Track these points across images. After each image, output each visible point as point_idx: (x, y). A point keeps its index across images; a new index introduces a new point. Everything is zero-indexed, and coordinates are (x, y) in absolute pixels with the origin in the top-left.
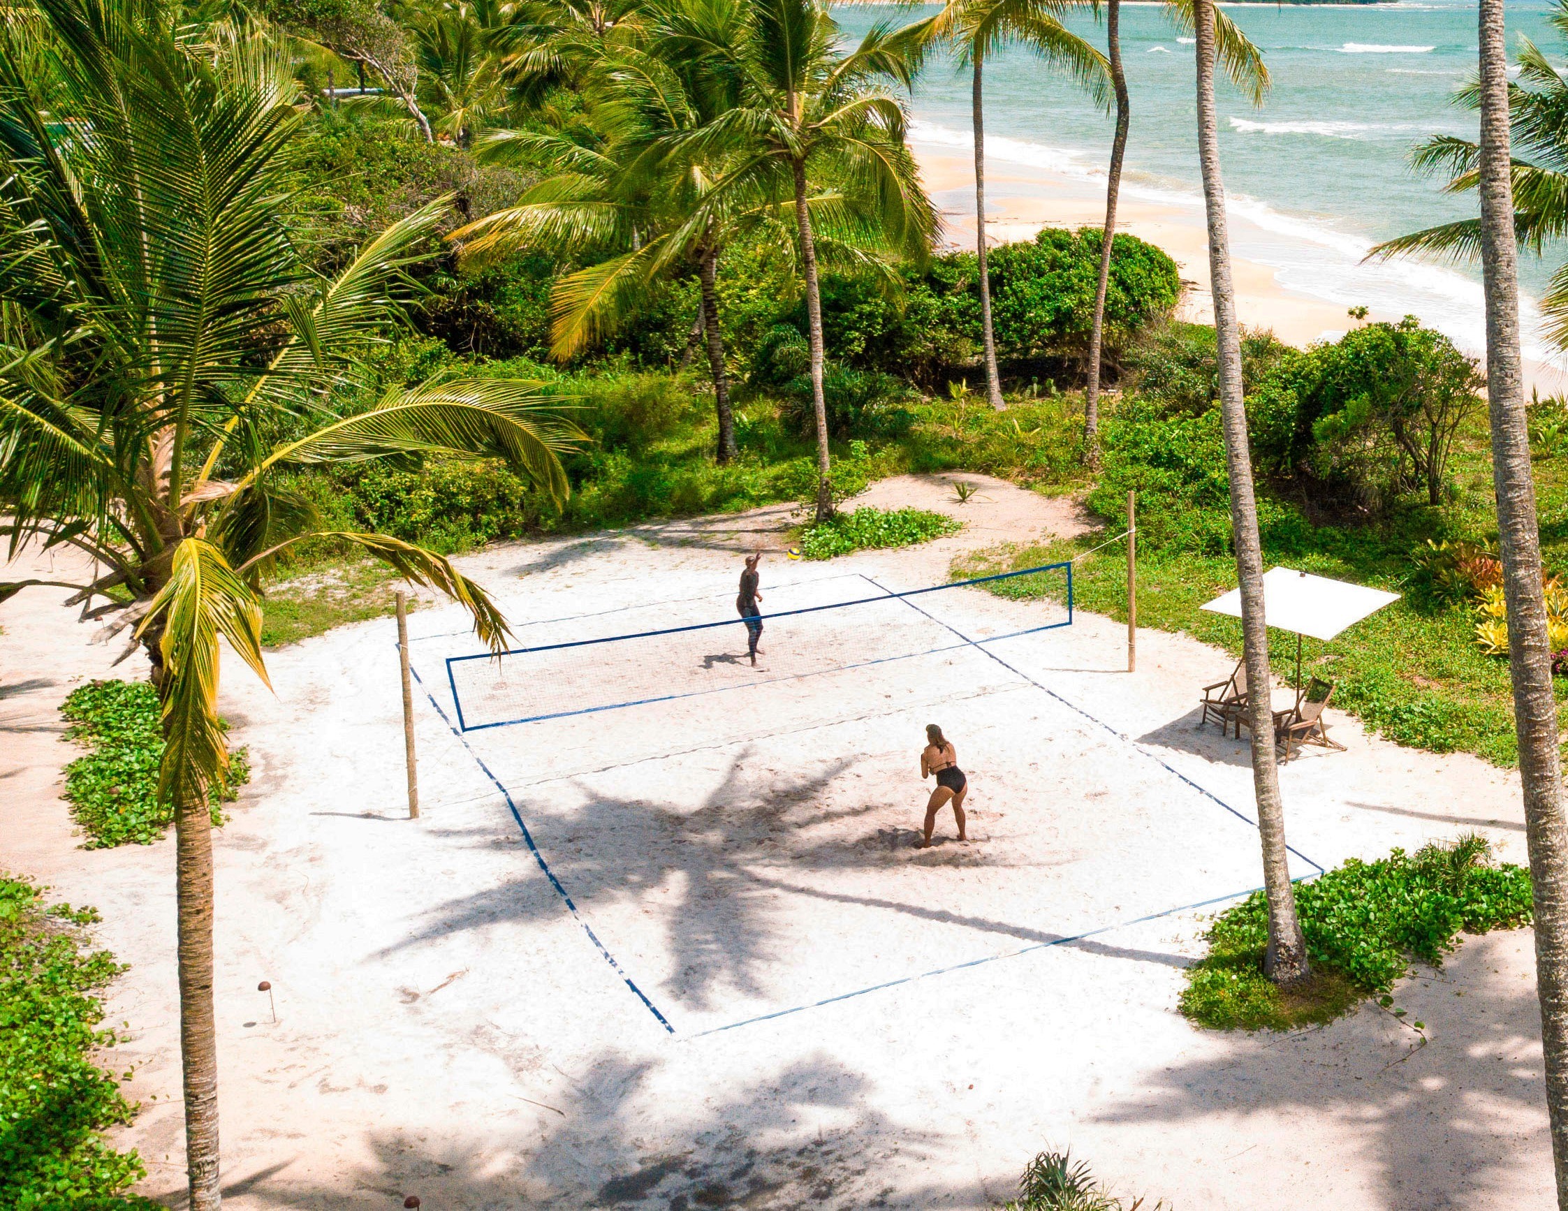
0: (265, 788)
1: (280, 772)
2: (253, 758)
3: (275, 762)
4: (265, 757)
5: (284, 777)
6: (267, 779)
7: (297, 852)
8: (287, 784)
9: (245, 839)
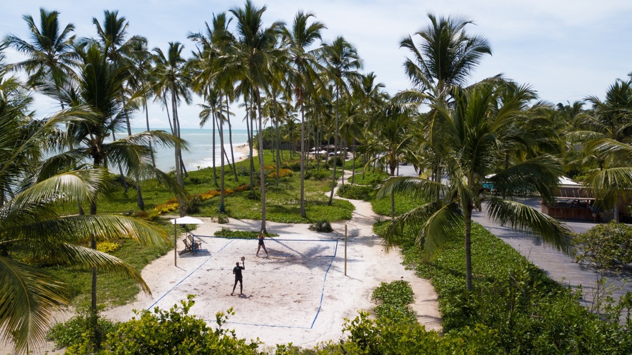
0: (370, 291)
1: (365, 293)
2: (370, 299)
3: (365, 296)
4: (367, 299)
5: (365, 292)
6: (369, 293)
7: (369, 276)
8: (365, 291)
9: (378, 280)
